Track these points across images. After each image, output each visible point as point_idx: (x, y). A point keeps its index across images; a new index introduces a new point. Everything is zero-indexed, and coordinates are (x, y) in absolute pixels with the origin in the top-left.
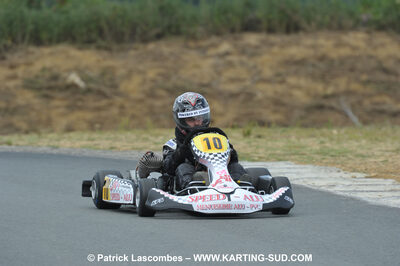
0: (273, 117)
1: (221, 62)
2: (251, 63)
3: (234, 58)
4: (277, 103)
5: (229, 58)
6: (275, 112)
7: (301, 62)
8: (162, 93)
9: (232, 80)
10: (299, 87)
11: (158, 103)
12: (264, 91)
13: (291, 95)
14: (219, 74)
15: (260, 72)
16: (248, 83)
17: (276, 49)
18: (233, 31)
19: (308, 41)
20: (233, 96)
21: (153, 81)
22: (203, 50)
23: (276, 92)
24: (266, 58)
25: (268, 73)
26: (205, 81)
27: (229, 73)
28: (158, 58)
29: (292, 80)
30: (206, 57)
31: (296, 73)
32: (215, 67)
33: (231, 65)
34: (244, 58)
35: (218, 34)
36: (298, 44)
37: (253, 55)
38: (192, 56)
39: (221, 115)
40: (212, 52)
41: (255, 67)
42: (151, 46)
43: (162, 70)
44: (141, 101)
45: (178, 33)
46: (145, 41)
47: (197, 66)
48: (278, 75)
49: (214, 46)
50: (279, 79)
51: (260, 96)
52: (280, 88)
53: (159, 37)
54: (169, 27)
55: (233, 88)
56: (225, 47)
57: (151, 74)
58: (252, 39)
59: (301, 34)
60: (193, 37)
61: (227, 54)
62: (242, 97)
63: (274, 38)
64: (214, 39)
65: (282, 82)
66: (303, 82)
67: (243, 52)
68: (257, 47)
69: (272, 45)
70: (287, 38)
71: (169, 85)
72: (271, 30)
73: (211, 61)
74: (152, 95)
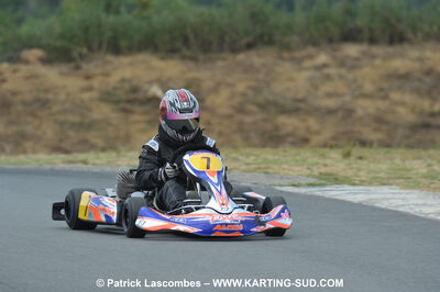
0: (375, 136)
1: (317, 74)
2: (351, 76)
3: (332, 71)
4: (379, 120)
5: (327, 71)
6: (377, 130)
7: (406, 77)
8: (252, 108)
9: (330, 95)
10: (403, 104)
11: (248, 119)
12: (366, 107)
13: (394, 112)
14: (316, 88)
15: (360, 87)
16: (347, 98)
17: (378, 62)
18: (331, 41)
19: (413, 53)
20: (331, 112)
21: (244, 95)
22: (298, 61)
23: (378, 109)
24: (367, 70)
25: (369, 87)
26: (300, 96)
27: (327, 88)
28: (249, 69)
29: (395, 96)
30: (301, 69)
31: (400, 88)
32: (311, 80)
33: (328, 78)
34: (343, 71)
35: (315, 44)
36: (402, 56)
37: (353, 68)
38: (286, 68)
39: (318, 133)
40: (307, 63)
41: (355, 81)
42: (241, 57)
43: (253, 83)
44: (230, 117)
45: (270, 42)
46: (235, 50)
47: (291, 79)
48: (381, 90)
49: (310, 57)
50: (382, 94)
51: (360, 112)
52: (382, 105)
53: (250, 46)
54: (261, 36)
55: (331, 103)
56: (322, 58)
57: (241, 87)
58: (352, 50)
59: (406, 45)
60: (287, 47)
61: (325, 66)
62: (340, 114)
63: (376, 50)
64: (311, 50)
65: (385, 98)
66: (408, 98)
67: (342, 64)
68: (357, 59)
69: (374, 57)
70: (391, 50)
71: (261, 99)
72: (373, 41)
73: (306, 74)
74: (241, 110)
